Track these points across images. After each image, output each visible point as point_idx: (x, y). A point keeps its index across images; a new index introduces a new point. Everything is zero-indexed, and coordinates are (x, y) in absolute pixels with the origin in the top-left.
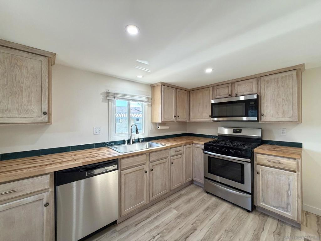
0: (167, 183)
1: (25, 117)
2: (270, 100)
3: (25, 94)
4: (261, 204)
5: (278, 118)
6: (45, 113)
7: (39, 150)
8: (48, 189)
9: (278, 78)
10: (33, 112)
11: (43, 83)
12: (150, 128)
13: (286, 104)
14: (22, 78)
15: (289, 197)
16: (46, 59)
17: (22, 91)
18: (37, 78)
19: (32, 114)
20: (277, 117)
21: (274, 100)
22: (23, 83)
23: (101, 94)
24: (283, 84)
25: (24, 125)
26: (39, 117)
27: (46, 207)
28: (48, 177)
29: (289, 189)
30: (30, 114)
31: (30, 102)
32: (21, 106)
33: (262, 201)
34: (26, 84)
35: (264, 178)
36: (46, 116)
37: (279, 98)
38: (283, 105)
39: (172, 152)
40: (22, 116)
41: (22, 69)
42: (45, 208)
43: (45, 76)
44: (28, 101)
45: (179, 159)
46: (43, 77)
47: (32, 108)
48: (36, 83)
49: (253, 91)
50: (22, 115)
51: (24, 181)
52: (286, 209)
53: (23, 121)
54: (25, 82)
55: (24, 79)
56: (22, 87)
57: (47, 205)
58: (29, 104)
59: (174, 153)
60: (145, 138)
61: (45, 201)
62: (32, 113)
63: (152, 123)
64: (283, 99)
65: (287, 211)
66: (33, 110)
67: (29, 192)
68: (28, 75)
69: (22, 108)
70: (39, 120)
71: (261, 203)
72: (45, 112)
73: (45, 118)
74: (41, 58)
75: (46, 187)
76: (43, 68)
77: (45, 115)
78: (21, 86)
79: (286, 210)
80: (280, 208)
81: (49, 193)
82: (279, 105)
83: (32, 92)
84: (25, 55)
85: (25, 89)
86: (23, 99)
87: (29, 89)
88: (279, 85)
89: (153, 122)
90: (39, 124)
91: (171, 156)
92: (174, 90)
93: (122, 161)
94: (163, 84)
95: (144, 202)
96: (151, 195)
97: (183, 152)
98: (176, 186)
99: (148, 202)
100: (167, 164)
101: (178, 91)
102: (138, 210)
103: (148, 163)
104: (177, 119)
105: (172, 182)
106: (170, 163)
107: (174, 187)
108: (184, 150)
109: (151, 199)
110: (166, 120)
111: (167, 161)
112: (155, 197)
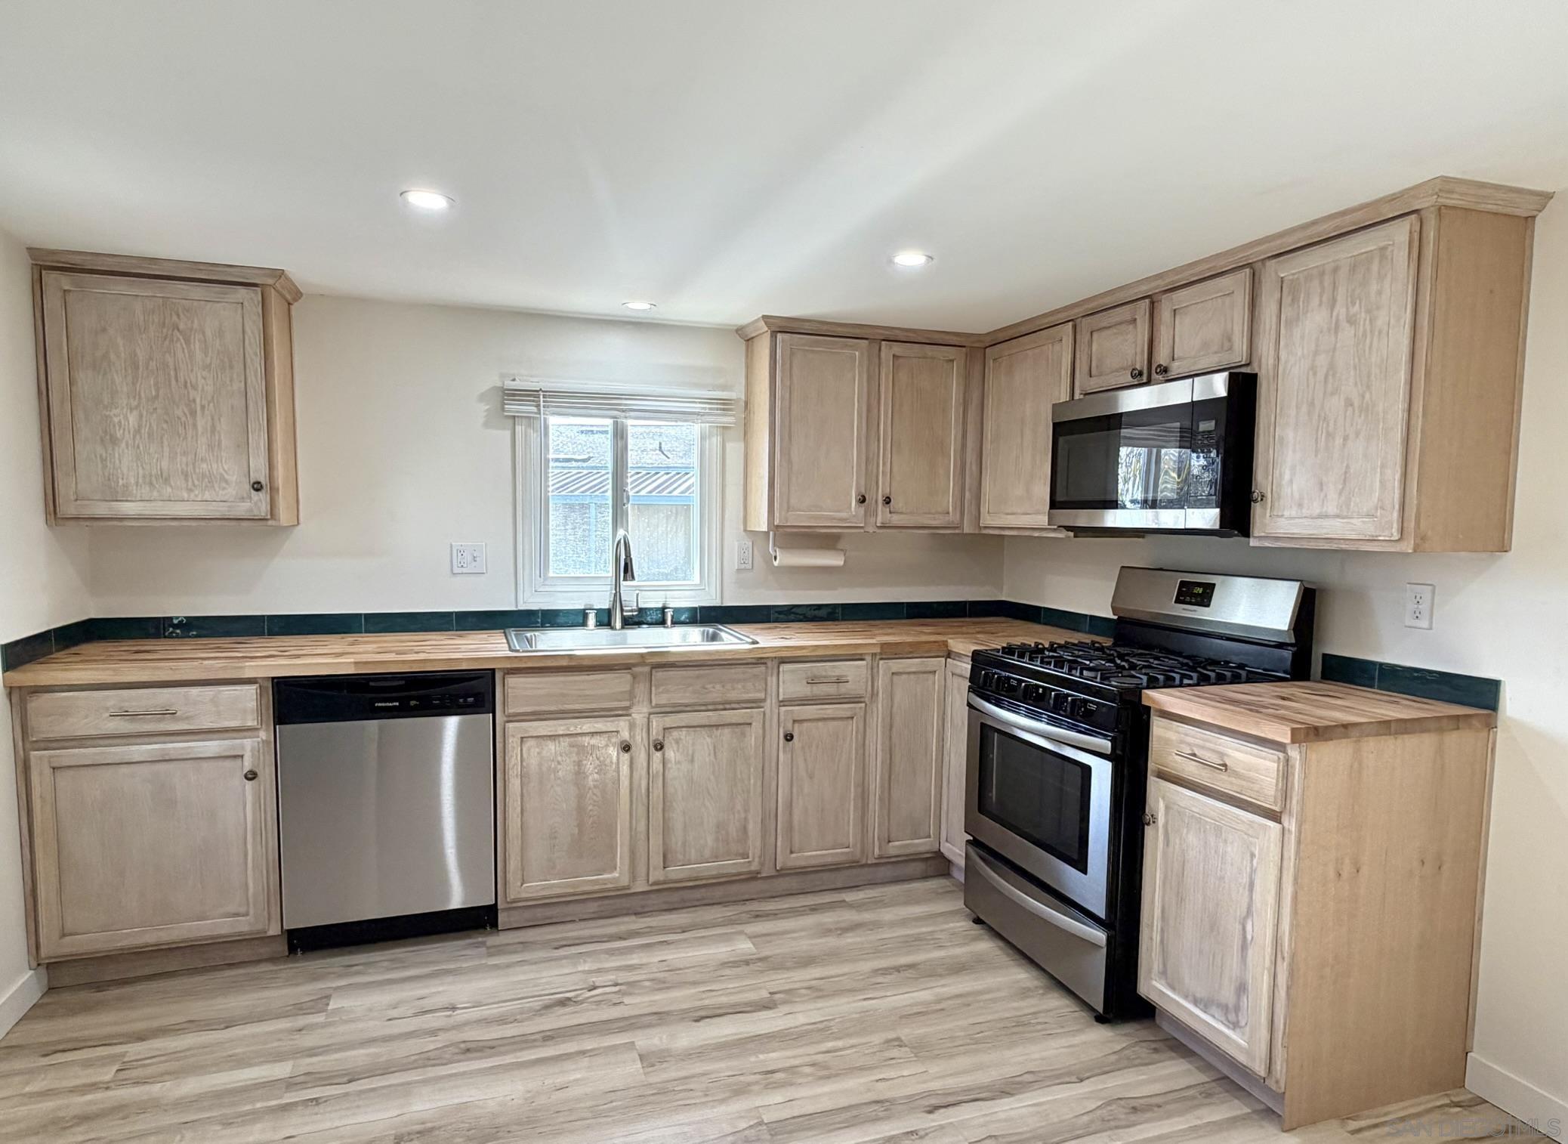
0: (750, 826)
1: (205, 498)
2: (1297, 407)
3: (201, 422)
4: (1154, 983)
5: (1320, 516)
6: (257, 487)
7: (263, 616)
8: (256, 729)
9: (1336, 270)
10: (226, 481)
11: (249, 381)
12: (732, 561)
13: (1357, 434)
14: (192, 370)
15: (1247, 949)
16: (255, 295)
17: (193, 413)
18: (231, 367)
19: (224, 489)
20: (1317, 512)
21: (1312, 404)
22: (194, 388)
24: (1353, 304)
25: (202, 523)
26: (243, 499)
27: (250, 782)
28: (252, 690)
29: (1249, 912)
30: (217, 489)
31: (216, 448)
32: (194, 464)
33: (1161, 970)
34: (203, 390)
35: (1171, 849)
36: (263, 497)
37: (1332, 394)
38: (1346, 438)
39: (791, 682)
40: (196, 496)
41: (192, 341)
42: (249, 784)
43: (256, 354)
44: (210, 447)
45: (839, 723)
46: (248, 361)
47: (221, 470)
48: (231, 385)
49: (1231, 348)
50: (197, 492)
51: (194, 691)
52: (1232, 1014)
53: (198, 510)
54: (201, 381)
55: (199, 374)
56: (194, 401)
57: (251, 776)
58: (213, 455)
59: (803, 690)
60: (702, 608)
61: (247, 765)
62: (224, 485)
63: (745, 530)
64: (1349, 403)
65: (1235, 1026)
66: (226, 476)
67: (207, 724)
68: (208, 360)
69: (197, 470)
70: (242, 509)
71: (1152, 985)
72: (259, 483)
73: (259, 503)
74: (242, 293)
75: (250, 723)
76: (247, 329)
77: (259, 493)
78: (191, 398)
79: (1232, 1017)
80: (1214, 1010)
81: (258, 743)
82: (1328, 434)
83: (220, 416)
84: (197, 291)
85: (203, 407)
86: (197, 441)
87: (211, 405)
88: (1338, 315)
89: (749, 529)
90: (245, 524)
91: (782, 703)
92: (858, 352)
93: (512, 681)
94: (783, 328)
95: (617, 876)
96: (657, 860)
97: (874, 695)
98: (812, 855)
99: (640, 886)
100: (753, 736)
101: (887, 351)
102: (593, 907)
103: (639, 714)
104: (882, 515)
105: (790, 828)
106: (776, 735)
107: (798, 859)
108: (881, 682)
109: (657, 875)
110: (800, 519)
111: (757, 726)
112: (675, 871)
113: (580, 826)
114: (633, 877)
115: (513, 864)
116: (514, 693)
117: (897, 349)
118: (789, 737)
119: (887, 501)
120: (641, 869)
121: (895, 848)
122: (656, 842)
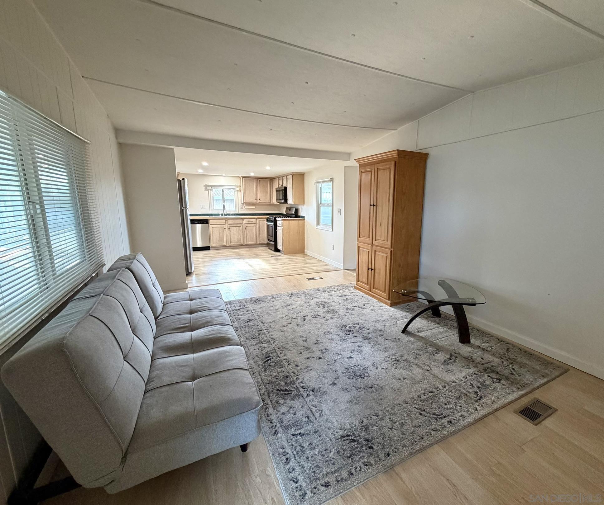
0: (241, 239)
12: (240, 207)
23: (204, 186)
45: (252, 227)
59: (247, 222)
89: (241, 203)
91: (245, 224)
92: (254, 180)
93: (210, 220)
94: (243, 177)
95: (225, 244)
96: (229, 242)
97: (257, 224)
98: (250, 243)
99: (228, 246)
100: (241, 228)
101: (258, 180)
102: (222, 248)
103: (227, 225)
104: (259, 201)
105: (247, 239)
106: (244, 228)
107: (247, 243)
108: (258, 222)
109: (230, 244)
110: (247, 201)
111: (242, 226)
112: (232, 244)
113: (220, 238)
114: (227, 244)
115: (212, 242)
116: (211, 222)
117: (260, 179)
118: (246, 228)
119: (260, 199)
120: (228, 243)
121: (261, 242)
122: (229, 240)
